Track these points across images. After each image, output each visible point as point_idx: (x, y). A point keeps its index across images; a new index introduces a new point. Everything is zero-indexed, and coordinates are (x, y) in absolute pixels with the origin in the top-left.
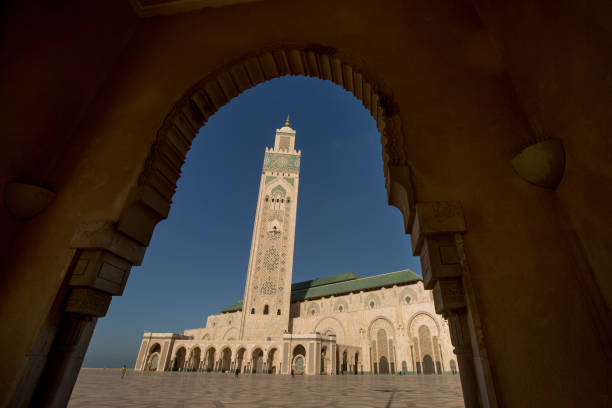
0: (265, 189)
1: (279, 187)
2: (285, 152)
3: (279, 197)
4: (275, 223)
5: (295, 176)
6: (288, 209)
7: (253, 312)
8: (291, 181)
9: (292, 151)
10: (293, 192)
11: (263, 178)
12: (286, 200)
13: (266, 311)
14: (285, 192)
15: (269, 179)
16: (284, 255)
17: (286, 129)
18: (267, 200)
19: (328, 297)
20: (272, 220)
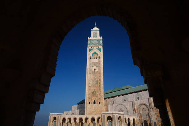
0: (89, 54)
1: (95, 53)
2: (96, 38)
3: (95, 57)
4: (95, 67)
5: (101, 48)
6: (99, 61)
7: (89, 103)
8: (99, 50)
9: (99, 37)
10: (101, 54)
11: (88, 49)
12: (98, 57)
13: (95, 103)
14: (97, 54)
15: (90, 50)
16: (99, 80)
17: (96, 29)
18: (91, 58)
19: (119, 96)
20: (93, 66)
